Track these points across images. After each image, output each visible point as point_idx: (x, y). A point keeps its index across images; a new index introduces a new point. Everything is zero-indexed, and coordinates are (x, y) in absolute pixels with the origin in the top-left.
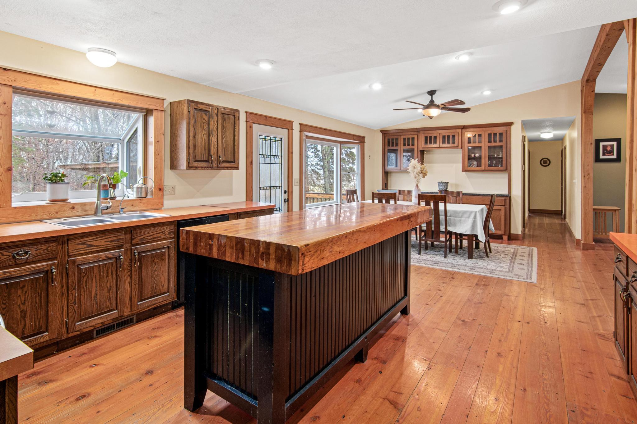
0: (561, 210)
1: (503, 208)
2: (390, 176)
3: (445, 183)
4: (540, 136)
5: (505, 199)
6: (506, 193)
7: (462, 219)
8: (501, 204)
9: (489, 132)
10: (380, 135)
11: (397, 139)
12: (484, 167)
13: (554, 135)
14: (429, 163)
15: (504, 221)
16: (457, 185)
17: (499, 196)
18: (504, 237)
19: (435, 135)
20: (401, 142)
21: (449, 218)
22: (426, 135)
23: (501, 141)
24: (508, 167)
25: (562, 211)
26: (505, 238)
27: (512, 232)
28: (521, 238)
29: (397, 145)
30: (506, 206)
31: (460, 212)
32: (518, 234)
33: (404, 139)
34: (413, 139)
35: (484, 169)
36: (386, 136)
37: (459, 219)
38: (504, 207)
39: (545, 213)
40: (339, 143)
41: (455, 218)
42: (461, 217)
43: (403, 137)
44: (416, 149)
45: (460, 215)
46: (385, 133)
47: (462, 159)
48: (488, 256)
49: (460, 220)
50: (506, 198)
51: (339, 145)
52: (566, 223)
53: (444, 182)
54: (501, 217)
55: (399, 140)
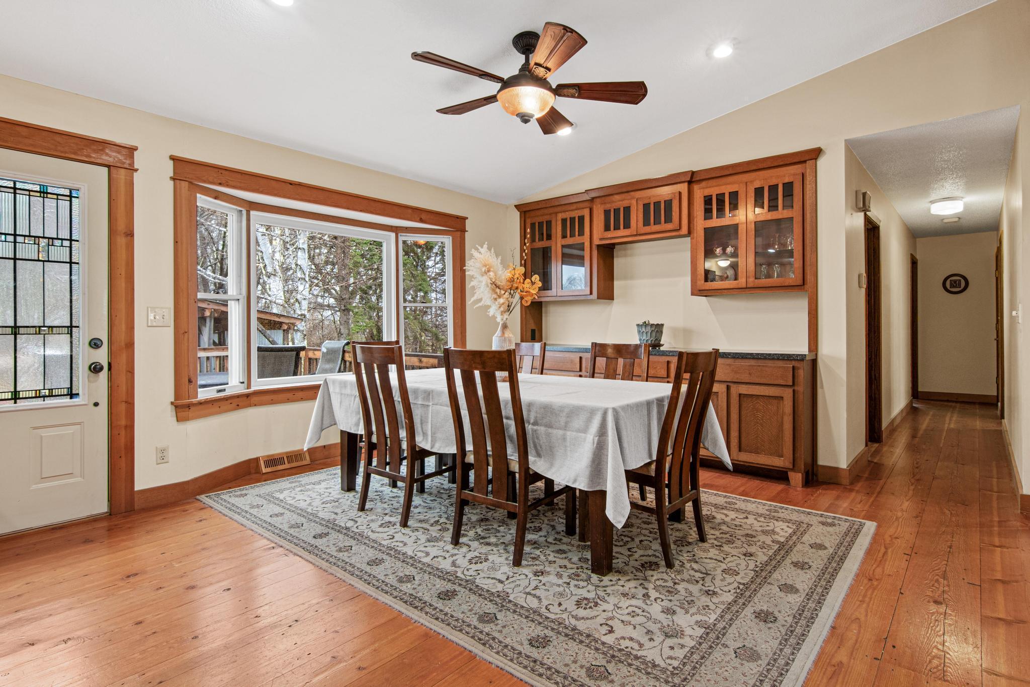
0: (995, 394)
1: (787, 394)
2: (546, 313)
3: (652, 325)
4: (929, 210)
5: (793, 367)
6: (802, 348)
7: (569, 433)
8: (782, 382)
9: (758, 184)
10: (517, 214)
11: (549, 223)
12: (744, 280)
13: (966, 206)
14: (625, 278)
15: (791, 433)
16: (687, 333)
17: (778, 359)
18: (791, 475)
19: (626, 203)
20: (557, 230)
21: (532, 430)
22: (608, 206)
23: (789, 206)
24: (809, 277)
25: (998, 396)
26: (796, 478)
27: (822, 461)
28: (845, 481)
29: (549, 237)
30: (796, 388)
31: (562, 408)
32: (836, 469)
33: (564, 221)
34: (581, 219)
35: (744, 286)
36: (529, 217)
37: (561, 432)
38: (790, 391)
39: (956, 402)
40: (392, 231)
41: (550, 430)
42: (566, 427)
43: (560, 216)
44: (587, 245)
45: (562, 420)
46: (526, 210)
47: (692, 262)
48: (670, 565)
49: (564, 439)
50: (796, 364)
51: (393, 235)
52: (1002, 429)
53: (651, 322)
54: (782, 418)
55: (553, 223)
